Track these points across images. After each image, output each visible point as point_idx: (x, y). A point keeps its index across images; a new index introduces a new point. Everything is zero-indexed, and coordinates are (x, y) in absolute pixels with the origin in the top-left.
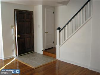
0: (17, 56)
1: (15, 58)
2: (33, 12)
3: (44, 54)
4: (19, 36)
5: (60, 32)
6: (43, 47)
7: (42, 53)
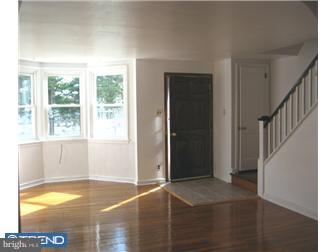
0: (167, 180)
1: (162, 186)
2: (211, 75)
3: (233, 183)
4: (174, 134)
5: (265, 126)
6: (233, 166)
7: (228, 179)
